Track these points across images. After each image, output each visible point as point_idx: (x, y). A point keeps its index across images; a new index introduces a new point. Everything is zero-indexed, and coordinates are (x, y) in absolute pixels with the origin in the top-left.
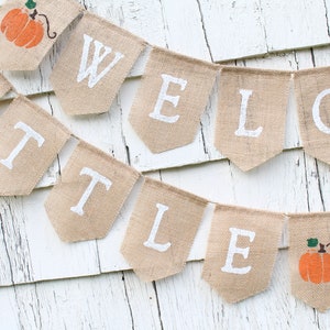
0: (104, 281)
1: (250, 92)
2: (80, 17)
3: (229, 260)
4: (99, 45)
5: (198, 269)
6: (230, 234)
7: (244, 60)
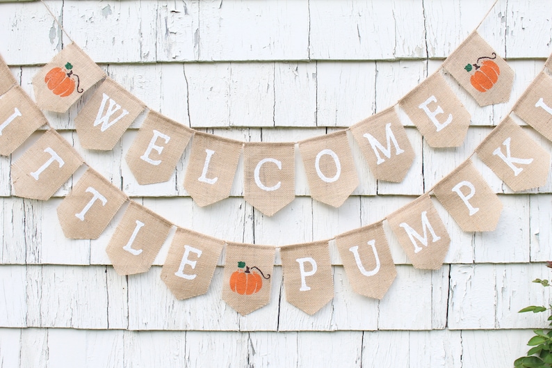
0: (91, 271)
1: (213, 152)
2: (103, 80)
3: (181, 268)
4: (112, 102)
5: (159, 271)
6: (184, 250)
7: (213, 129)
